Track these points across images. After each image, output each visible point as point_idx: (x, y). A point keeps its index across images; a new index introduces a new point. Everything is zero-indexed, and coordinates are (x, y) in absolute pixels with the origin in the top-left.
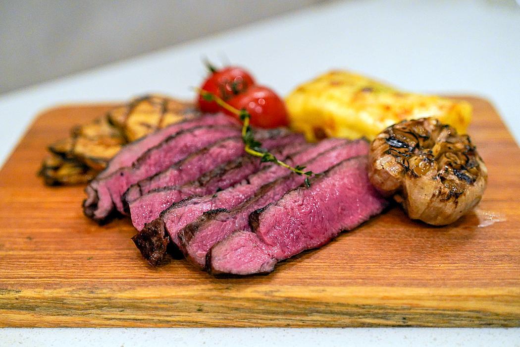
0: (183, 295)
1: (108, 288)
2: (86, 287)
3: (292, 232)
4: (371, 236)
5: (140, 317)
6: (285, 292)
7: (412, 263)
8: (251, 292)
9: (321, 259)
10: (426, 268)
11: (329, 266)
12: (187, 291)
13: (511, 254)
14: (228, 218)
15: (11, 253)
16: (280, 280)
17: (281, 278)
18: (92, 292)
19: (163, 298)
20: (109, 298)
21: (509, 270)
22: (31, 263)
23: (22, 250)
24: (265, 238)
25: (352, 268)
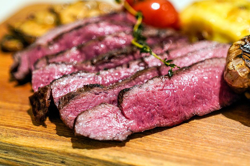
0: (50, 149)
3: (149, 110)
5: (20, 160)
8: (103, 155)
9: (170, 136)
11: (174, 143)
12: (55, 145)
14: (101, 92)
16: (130, 148)
17: (132, 147)
19: (35, 148)
24: (125, 112)
25: (192, 148)
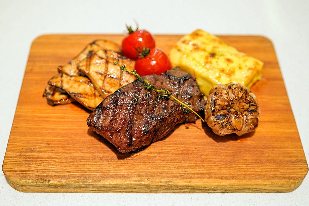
1: (92, 179)
2: (81, 178)
4: (212, 146)
6: (173, 182)
7: (231, 164)
10: (236, 167)
11: (193, 165)
13: (275, 159)
15: (40, 154)
18: (85, 182)
20: (93, 184)
21: (273, 169)
22: (52, 162)
23: (46, 152)
25: (203, 167)
